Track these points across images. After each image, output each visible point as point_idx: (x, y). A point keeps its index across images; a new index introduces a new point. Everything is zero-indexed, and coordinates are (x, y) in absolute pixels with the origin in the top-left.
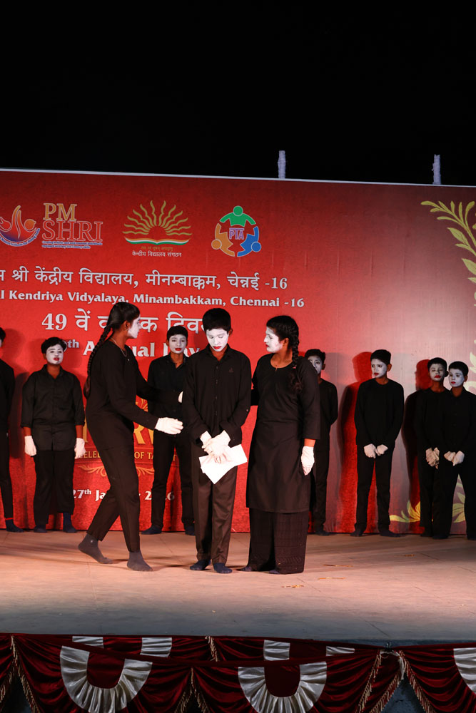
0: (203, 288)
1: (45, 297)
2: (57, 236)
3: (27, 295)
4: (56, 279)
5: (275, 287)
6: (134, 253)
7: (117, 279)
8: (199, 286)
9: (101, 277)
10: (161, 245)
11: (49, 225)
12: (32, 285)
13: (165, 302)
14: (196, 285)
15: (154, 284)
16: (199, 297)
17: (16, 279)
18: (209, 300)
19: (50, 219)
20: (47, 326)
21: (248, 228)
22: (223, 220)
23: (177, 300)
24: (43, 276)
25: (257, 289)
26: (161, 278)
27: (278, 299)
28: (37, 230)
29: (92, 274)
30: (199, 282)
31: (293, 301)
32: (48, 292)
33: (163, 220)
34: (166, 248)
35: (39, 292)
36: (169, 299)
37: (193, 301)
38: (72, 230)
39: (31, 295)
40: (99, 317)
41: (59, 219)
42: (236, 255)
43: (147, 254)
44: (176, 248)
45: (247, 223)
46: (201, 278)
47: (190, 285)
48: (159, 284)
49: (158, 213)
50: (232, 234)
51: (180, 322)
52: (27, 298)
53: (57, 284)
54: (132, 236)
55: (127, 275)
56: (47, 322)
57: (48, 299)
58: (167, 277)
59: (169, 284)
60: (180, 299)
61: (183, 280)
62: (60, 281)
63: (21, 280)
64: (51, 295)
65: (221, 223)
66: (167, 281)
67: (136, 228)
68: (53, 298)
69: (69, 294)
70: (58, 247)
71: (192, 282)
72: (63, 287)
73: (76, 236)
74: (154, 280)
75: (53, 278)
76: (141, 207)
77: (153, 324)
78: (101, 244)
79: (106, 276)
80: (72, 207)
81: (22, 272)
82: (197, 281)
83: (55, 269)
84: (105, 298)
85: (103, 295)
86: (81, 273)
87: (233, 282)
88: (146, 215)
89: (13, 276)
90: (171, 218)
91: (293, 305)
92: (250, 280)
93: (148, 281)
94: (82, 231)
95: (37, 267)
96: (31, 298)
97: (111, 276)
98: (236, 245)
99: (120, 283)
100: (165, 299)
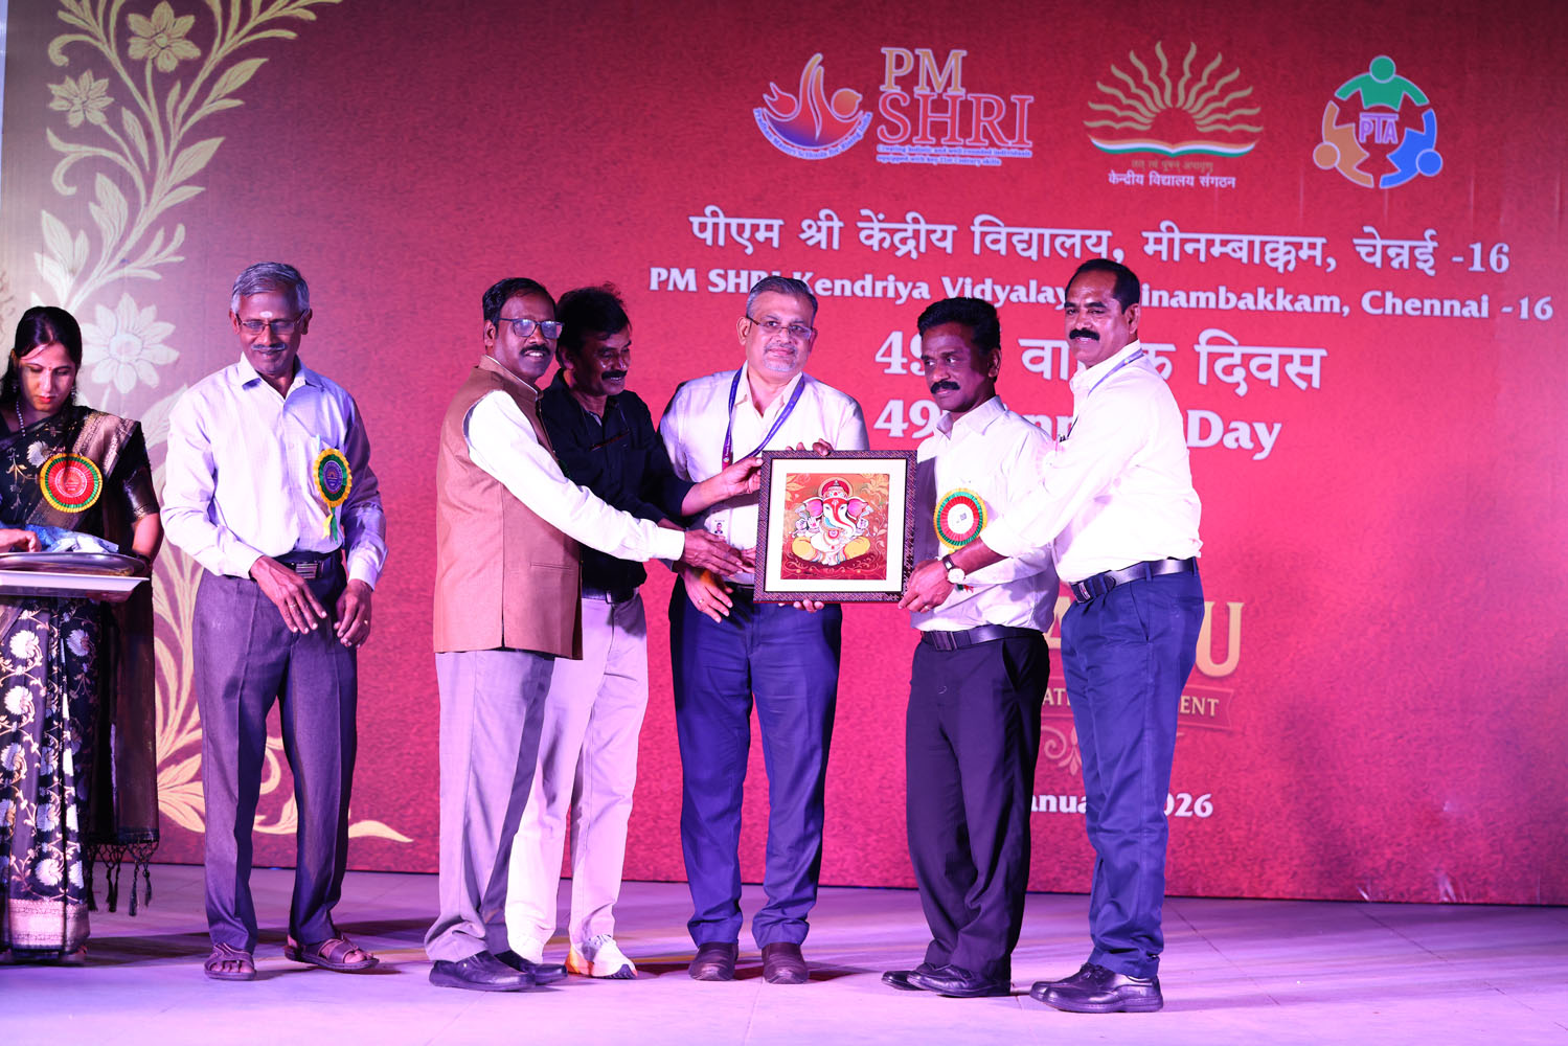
0: (1291, 267)
1: (885, 289)
2: (915, 132)
3: (838, 283)
4: (911, 243)
5: (1477, 266)
6: (1114, 178)
7: (1067, 245)
8: (1280, 265)
9: (1030, 241)
10: (1182, 158)
11: (895, 103)
12: (853, 259)
13: (1193, 304)
14: (1273, 260)
15: (1164, 257)
16: (1280, 292)
17: (810, 243)
18: (1306, 300)
19: (898, 89)
20: (889, 365)
21: (1409, 115)
22: (1344, 92)
23: (1225, 299)
24: (878, 236)
25: (1432, 273)
26: (1183, 242)
27: (1485, 298)
28: (866, 118)
29: (1005, 230)
30: (1280, 252)
31: (1525, 303)
32: (891, 278)
33: (1188, 89)
34: (1196, 165)
35: (869, 278)
36: (1203, 296)
37: (1264, 302)
38: (953, 118)
39: (847, 284)
40: (1023, 342)
41: (921, 90)
42: (1377, 182)
43: (1147, 179)
44: (1223, 165)
45: (1407, 100)
46: (1286, 244)
47: (1257, 260)
48: (1176, 257)
49: (1174, 75)
50: (1366, 130)
51: (1232, 355)
52: (838, 292)
53: (914, 255)
54: (1108, 134)
55: (1094, 233)
56: (888, 353)
57: (891, 294)
58: (1198, 241)
59: (1202, 258)
60: (1233, 297)
61: (1239, 246)
62: (923, 249)
63: (824, 246)
64: (900, 285)
65: (1338, 102)
66: (1197, 251)
67: (1119, 113)
68: (904, 293)
69: (946, 281)
70: (918, 160)
71: (1263, 253)
72: (931, 263)
73: (965, 132)
74: (1164, 248)
75: (904, 241)
76: (1133, 57)
77: (1163, 360)
78: (1028, 154)
79: (1041, 236)
80: (956, 58)
81: (824, 225)
82: (1274, 250)
83: (910, 216)
84: (1039, 291)
85: (1033, 284)
86: (977, 229)
87: (1370, 255)
88: (1146, 81)
89: (803, 236)
90: (1210, 87)
91: (1524, 314)
92: (1412, 249)
93: (1150, 249)
94: (979, 121)
95: (865, 212)
96: (848, 293)
97: (1053, 237)
98: (1377, 156)
99: (1078, 254)
100: (1193, 295)
